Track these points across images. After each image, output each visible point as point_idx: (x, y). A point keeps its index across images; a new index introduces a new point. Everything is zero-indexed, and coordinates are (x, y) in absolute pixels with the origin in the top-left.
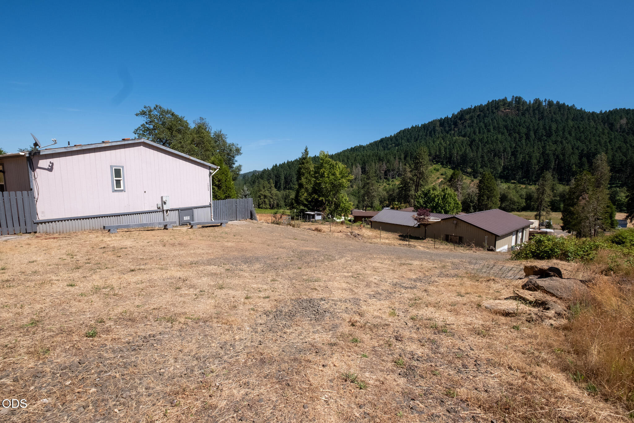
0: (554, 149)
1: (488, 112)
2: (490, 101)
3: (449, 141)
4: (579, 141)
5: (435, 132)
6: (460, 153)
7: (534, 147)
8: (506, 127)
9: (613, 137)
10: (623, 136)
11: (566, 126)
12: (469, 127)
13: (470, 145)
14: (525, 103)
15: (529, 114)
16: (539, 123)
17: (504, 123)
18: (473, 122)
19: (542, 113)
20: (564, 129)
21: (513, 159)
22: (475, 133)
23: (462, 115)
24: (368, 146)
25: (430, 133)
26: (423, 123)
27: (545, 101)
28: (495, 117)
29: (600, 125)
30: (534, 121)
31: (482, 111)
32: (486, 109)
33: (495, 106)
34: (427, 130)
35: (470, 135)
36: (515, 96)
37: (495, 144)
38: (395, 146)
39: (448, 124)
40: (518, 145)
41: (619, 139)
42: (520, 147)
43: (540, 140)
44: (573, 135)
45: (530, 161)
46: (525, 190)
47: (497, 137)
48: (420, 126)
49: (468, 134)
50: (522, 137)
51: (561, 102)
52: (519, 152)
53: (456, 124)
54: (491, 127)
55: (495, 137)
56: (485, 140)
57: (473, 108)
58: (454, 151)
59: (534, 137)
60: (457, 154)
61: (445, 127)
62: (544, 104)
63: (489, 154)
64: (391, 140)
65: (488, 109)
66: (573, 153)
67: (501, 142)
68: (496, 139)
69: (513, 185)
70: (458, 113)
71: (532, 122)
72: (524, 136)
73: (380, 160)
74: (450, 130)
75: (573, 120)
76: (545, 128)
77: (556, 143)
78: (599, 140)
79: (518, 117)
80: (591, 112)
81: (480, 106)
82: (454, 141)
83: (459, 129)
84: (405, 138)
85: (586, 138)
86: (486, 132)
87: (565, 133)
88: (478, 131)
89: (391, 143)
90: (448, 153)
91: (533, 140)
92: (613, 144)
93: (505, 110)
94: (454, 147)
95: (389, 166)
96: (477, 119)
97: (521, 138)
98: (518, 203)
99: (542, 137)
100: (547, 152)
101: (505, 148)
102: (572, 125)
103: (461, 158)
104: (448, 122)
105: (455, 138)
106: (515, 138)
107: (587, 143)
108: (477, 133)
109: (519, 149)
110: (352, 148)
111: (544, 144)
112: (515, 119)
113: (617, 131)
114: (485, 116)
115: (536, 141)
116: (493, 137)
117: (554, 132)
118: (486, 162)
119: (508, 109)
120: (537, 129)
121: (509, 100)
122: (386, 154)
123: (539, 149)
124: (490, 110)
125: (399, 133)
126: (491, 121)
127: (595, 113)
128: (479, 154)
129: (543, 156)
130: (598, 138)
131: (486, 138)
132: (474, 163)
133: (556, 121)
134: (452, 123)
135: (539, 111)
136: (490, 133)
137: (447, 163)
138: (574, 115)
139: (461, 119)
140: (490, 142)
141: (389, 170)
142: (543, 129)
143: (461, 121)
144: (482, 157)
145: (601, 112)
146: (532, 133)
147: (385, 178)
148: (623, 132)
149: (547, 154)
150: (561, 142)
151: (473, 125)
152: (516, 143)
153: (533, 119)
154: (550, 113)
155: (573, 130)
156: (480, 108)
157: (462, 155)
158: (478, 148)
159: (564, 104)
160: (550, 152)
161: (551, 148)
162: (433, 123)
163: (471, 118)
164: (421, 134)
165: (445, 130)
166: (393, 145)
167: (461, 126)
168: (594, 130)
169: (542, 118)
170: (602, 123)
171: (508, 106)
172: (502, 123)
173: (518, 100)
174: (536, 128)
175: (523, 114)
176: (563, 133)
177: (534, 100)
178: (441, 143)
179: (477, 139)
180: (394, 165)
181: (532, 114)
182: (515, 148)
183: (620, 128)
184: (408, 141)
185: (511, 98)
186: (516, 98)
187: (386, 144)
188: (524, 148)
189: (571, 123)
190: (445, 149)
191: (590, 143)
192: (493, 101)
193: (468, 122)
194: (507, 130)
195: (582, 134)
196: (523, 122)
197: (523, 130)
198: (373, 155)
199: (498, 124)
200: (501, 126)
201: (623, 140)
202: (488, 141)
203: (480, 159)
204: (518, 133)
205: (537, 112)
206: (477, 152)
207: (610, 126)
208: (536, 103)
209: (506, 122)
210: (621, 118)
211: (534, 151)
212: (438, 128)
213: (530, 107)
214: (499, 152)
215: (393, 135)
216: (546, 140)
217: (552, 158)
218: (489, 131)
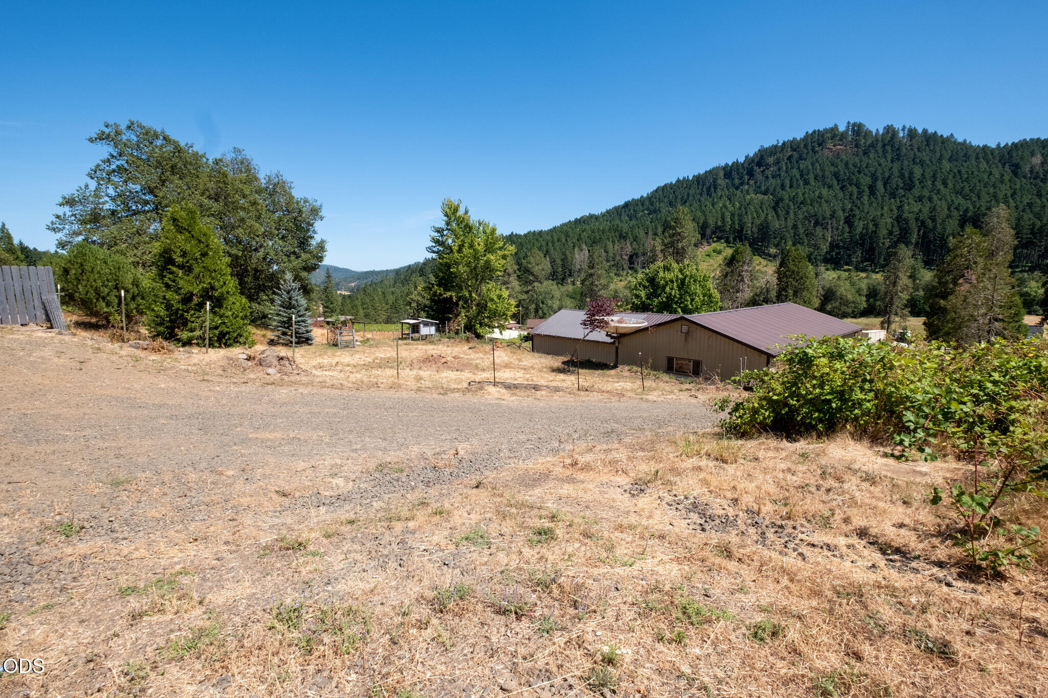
0: (916, 210)
1: (805, 151)
2: (810, 132)
3: (739, 202)
4: (959, 196)
5: (715, 188)
6: (758, 222)
7: (882, 208)
8: (836, 175)
9: (1018, 186)
10: (1035, 185)
11: (939, 170)
12: (773, 177)
13: (775, 209)
14: (868, 133)
15: (877, 151)
16: (892, 168)
17: (832, 169)
18: (779, 169)
19: (898, 149)
20: (934, 177)
21: (847, 229)
22: (783, 187)
23: (762, 158)
24: (603, 215)
25: (709, 189)
26: (696, 174)
27: (903, 129)
28: (817, 160)
29: (997, 167)
30: (884, 164)
31: (795, 150)
32: (802, 146)
33: (818, 140)
34: (703, 186)
35: (774, 190)
36: (852, 122)
37: (817, 205)
38: (649, 214)
39: (738, 173)
40: (856, 206)
41: (1028, 190)
42: (859, 208)
43: (893, 195)
44: (950, 185)
45: (875, 232)
46: (866, 281)
47: (820, 193)
48: (691, 178)
49: (771, 189)
50: (863, 191)
51: (931, 131)
52: (858, 217)
53: (751, 173)
54: (811, 176)
55: (817, 193)
56: (801, 198)
57: (780, 144)
58: (746, 220)
59: (883, 190)
60: (752, 223)
61: (733, 179)
62: (901, 135)
63: (807, 222)
64: (643, 205)
65: (806, 146)
66: (949, 216)
67: (826, 202)
68: (819, 197)
69: (847, 274)
70: (756, 154)
71: (880, 165)
72: (867, 190)
73: (622, 237)
74: (742, 184)
75: (950, 160)
76: (902, 176)
77: (920, 200)
78: (995, 193)
79: (856, 158)
80: (981, 146)
81: (792, 142)
82: (747, 201)
83: (756, 182)
84: (666, 200)
85: (972, 191)
86: (801, 184)
87: (936, 183)
88: (788, 185)
89: (642, 208)
90: (737, 222)
91: (882, 196)
92: (1018, 199)
93: (834, 146)
94: (746, 213)
95: (637, 247)
96: (786, 163)
97: (860, 193)
98: (853, 302)
99: (897, 190)
100: (905, 216)
101: (834, 212)
102: (948, 169)
103: (759, 230)
104: (738, 169)
105: (749, 197)
106: (851, 195)
107: (974, 199)
108: (787, 188)
109: (857, 212)
110: (576, 220)
111: (901, 202)
112: (851, 162)
113: (1025, 177)
114: (801, 158)
115: (887, 198)
116: (813, 192)
117: (917, 182)
118: (801, 236)
119: (839, 145)
120: (889, 177)
121: (842, 128)
122: (632, 228)
123: (891, 210)
124: (810, 148)
125: (656, 191)
126: (810, 166)
127: (988, 148)
128: (790, 223)
129: (898, 222)
130: (992, 190)
131: (801, 195)
132: (782, 239)
133: (922, 163)
134: (745, 172)
135: (892, 146)
136: (808, 187)
137: (735, 239)
138: (952, 151)
139: (759, 164)
140: (809, 202)
141: (637, 254)
142: (899, 177)
143: (760, 168)
144: (795, 227)
145: (999, 145)
146: (880, 185)
147: (630, 268)
148: (1035, 179)
149: (904, 220)
150: (930, 199)
151: (780, 175)
152: (853, 202)
153: (882, 160)
154: (912, 149)
155: (951, 177)
156: (793, 145)
157: (761, 224)
158: (788, 213)
159: (935, 132)
160: (910, 216)
161: (912, 208)
162: (712, 173)
163: (777, 162)
164: (692, 192)
165: (733, 185)
166: (646, 212)
167: (759, 177)
168: (985, 176)
169: (898, 159)
170: (999, 164)
171: (841, 140)
172: (829, 169)
173: (858, 129)
174: (887, 175)
175: (865, 153)
176: (933, 182)
177: (885, 128)
178: (725, 206)
179: (786, 197)
180: (646, 245)
181: (880, 151)
182: (851, 210)
183: (1031, 172)
184: (671, 204)
185: (846, 125)
186: (854, 125)
187: (634, 210)
188: (866, 210)
189: (946, 165)
190: (733, 215)
191: (979, 197)
192: (814, 132)
193: (772, 169)
194: (838, 181)
195: (965, 183)
196: (864, 166)
197: (866, 180)
198: (610, 230)
199: (823, 170)
200: (827, 173)
201: (1035, 192)
202: (805, 199)
203: (792, 231)
204: (856, 185)
205: (889, 148)
206: (786, 219)
207: (1013, 168)
208: (888, 133)
209: (837, 167)
210: (1033, 154)
211: (882, 215)
212: (722, 182)
213: (877, 140)
214: (824, 218)
215: (645, 195)
216: (904, 196)
217: (913, 226)
218: (807, 183)
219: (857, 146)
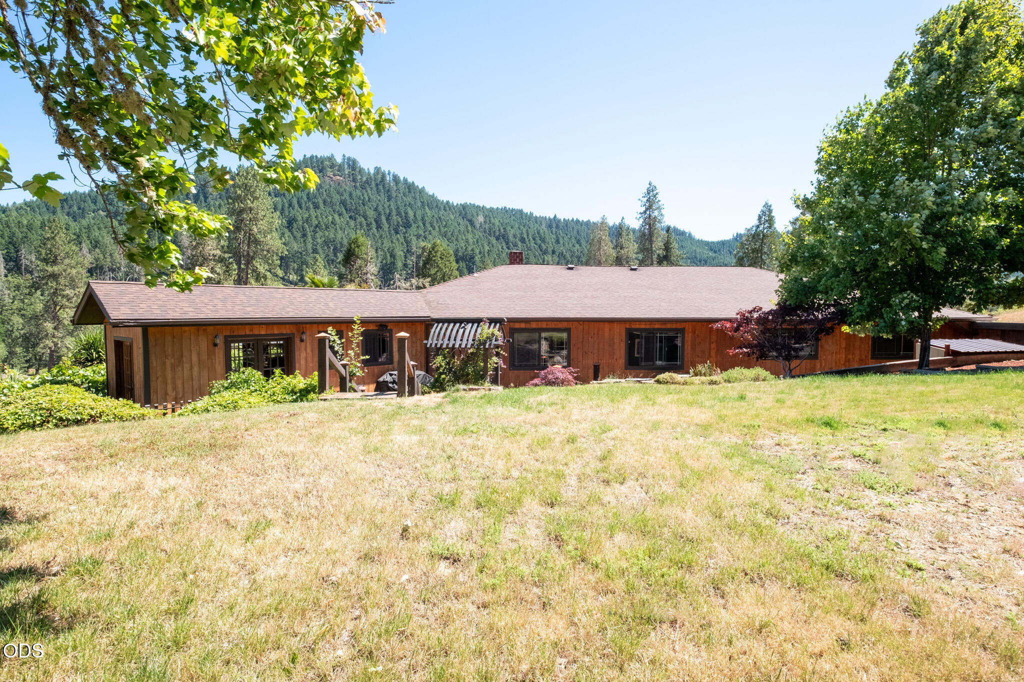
2: (308, 156)
8: (343, 203)
14: (361, 171)
15: (372, 189)
16: (389, 205)
19: (388, 191)
20: (423, 219)
27: (389, 173)
35: (283, 209)
36: (347, 156)
47: (333, 219)
51: (410, 180)
54: (320, 201)
55: (330, 218)
62: (388, 178)
64: (95, 202)
67: (341, 229)
68: (332, 223)
71: (379, 201)
72: (374, 223)
76: (399, 214)
79: (357, 191)
86: (311, 207)
88: (296, 205)
89: (93, 207)
91: (388, 231)
93: (334, 175)
95: (101, 256)
97: (369, 225)
99: (399, 226)
106: (361, 226)
108: (297, 208)
112: (354, 194)
116: (326, 217)
117: (412, 222)
119: (339, 175)
120: (390, 214)
121: (339, 159)
122: (88, 228)
128: (310, 246)
131: (314, 219)
132: (302, 263)
133: (411, 206)
135: (384, 187)
136: (319, 212)
138: (428, 201)
140: (324, 226)
142: (397, 215)
146: (383, 218)
148: (485, 232)
154: (399, 193)
155: (435, 220)
158: (304, 235)
159: (413, 182)
170: (460, 217)
171: (339, 170)
172: (336, 198)
173: (352, 164)
174: (388, 212)
177: (375, 169)
179: (299, 218)
181: (375, 189)
183: (481, 227)
185: (342, 157)
186: (349, 159)
187: (79, 208)
192: (312, 157)
194: (346, 209)
196: (367, 199)
197: (371, 214)
202: (319, 223)
204: (363, 216)
205: (381, 187)
207: (470, 222)
208: (378, 174)
209: (342, 195)
213: (371, 179)
216: (406, 233)
218: (316, 207)
219: (354, 180)
